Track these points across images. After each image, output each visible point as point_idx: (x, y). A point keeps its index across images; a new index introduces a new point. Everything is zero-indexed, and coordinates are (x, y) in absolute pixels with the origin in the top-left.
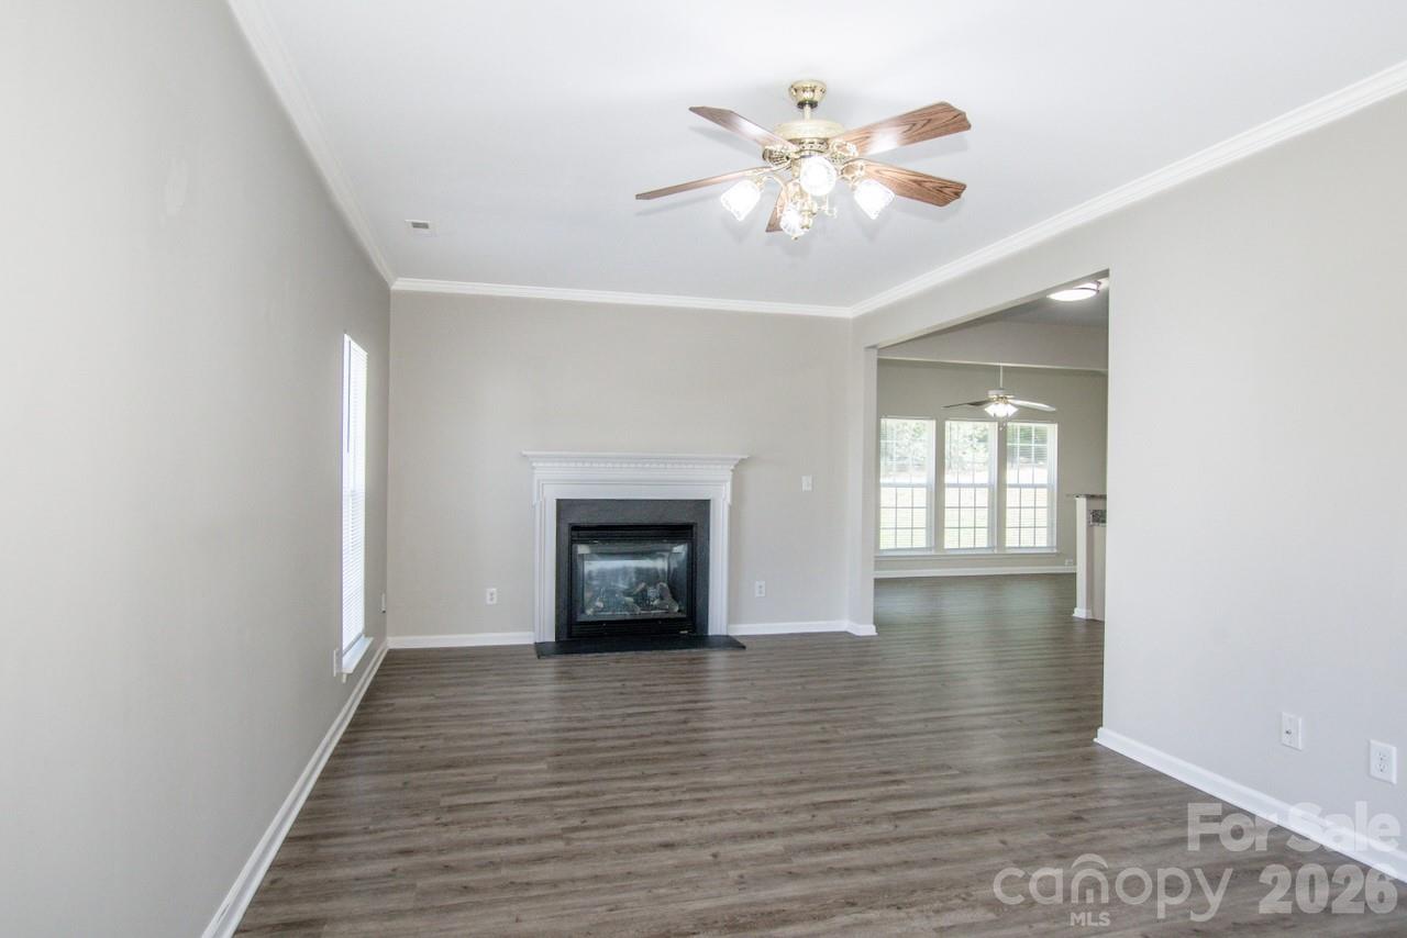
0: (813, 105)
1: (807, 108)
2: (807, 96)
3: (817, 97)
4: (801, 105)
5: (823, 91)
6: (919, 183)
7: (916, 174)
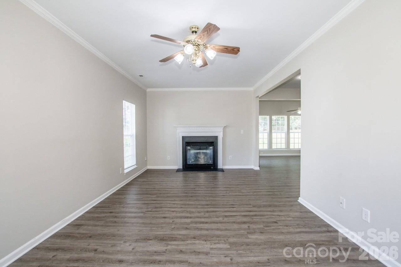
0: (196, 32)
1: (194, 33)
2: (194, 30)
3: (196, 30)
4: (193, 32)
5: (198, 28)
6: (226, 49)
7: (224, 46)
